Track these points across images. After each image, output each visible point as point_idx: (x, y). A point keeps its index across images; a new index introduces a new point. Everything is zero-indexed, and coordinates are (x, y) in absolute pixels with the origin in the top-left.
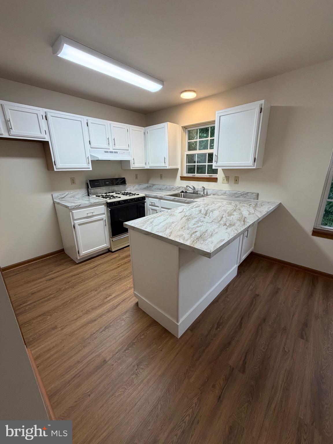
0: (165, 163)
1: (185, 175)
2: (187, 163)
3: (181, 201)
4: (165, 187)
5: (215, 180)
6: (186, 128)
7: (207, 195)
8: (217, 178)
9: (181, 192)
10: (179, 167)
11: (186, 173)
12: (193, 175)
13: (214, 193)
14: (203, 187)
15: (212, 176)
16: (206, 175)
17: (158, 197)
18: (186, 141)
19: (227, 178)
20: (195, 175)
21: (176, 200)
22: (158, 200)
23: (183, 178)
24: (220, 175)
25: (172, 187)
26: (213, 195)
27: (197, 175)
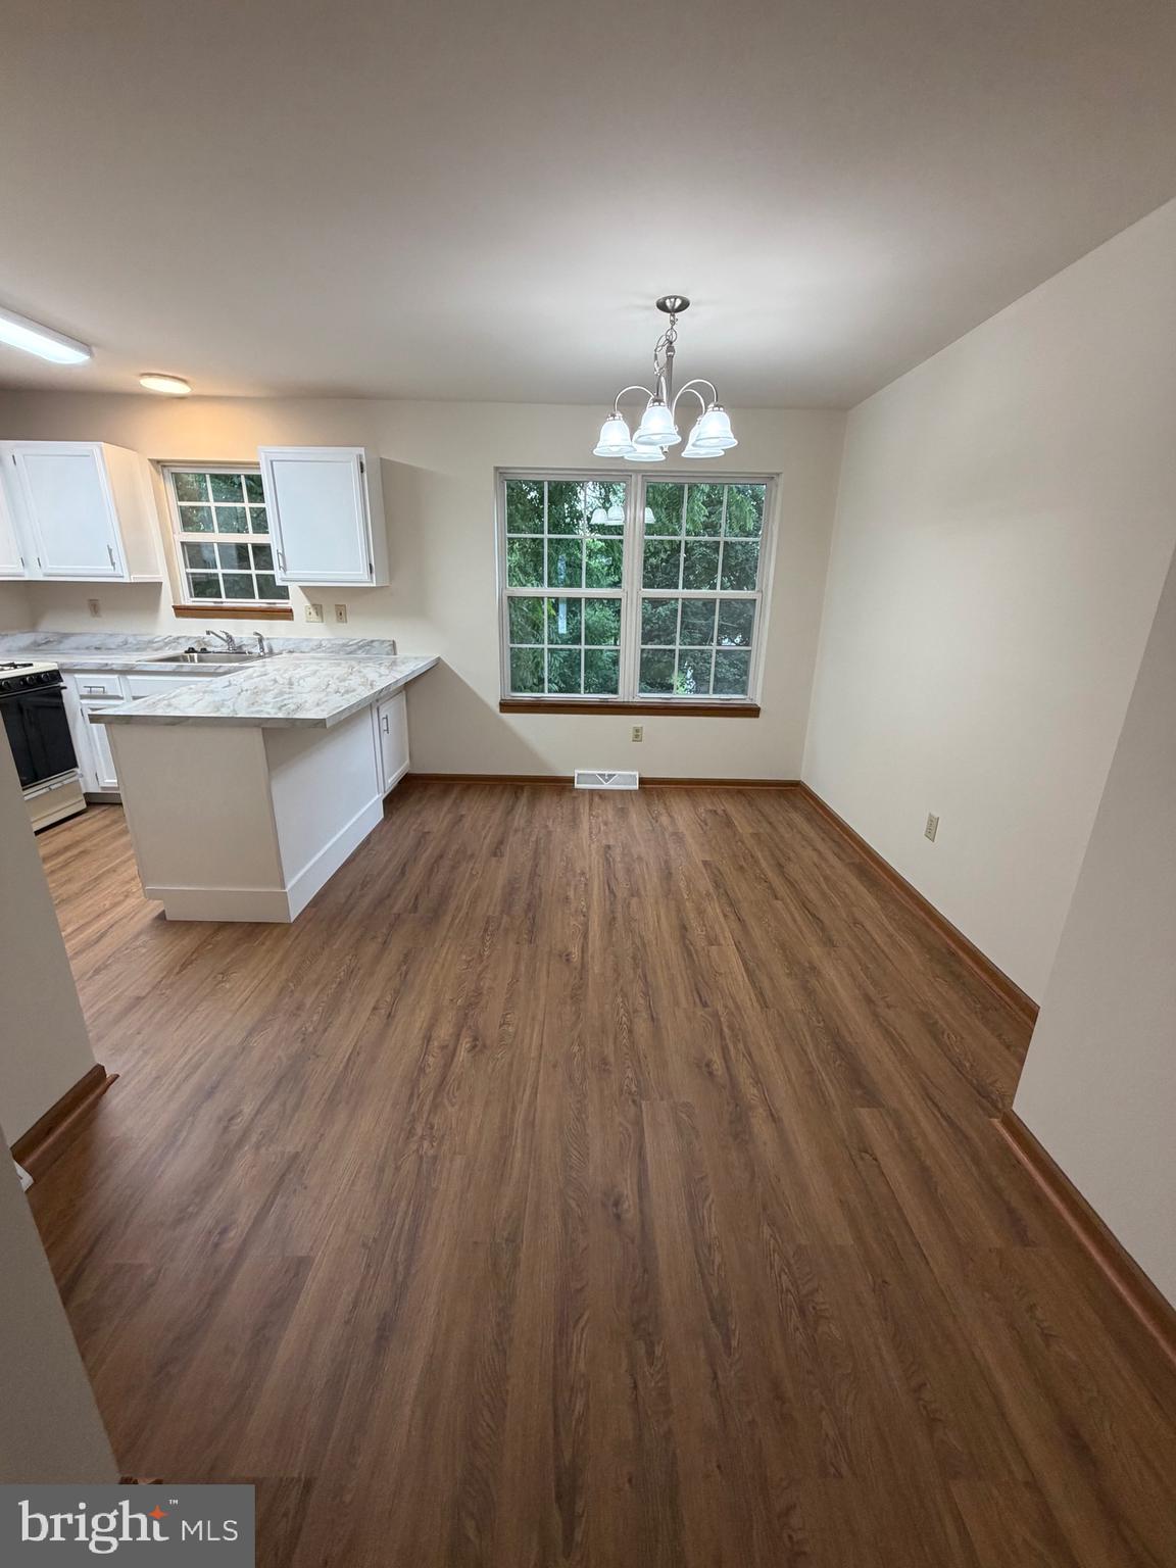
0: (113, 564)
1: (189, 601)
2: (186, 567)
3: (205, 670)
4: (120, 640)
5: (287, 614)
6: (165, 466)
7: (271, 653)
8: (291, 611)
9: (186, 652)
10: (161, 576)
11: (191, 596)
12: (215, 602)
13: (290, 647)
14: (257, 634)
15: (274, 603)
16: (257, 602)
17: (114, 667)
18: (173, 504)
19: (318, 609)
20: (222, 603)
21: (184, 670)
22: (116, 676)
23: (181, 611)
24: (297, 601)
25: (147, 638)
26: (290, 652)
27: (228, 602)
